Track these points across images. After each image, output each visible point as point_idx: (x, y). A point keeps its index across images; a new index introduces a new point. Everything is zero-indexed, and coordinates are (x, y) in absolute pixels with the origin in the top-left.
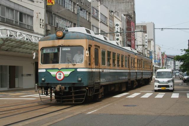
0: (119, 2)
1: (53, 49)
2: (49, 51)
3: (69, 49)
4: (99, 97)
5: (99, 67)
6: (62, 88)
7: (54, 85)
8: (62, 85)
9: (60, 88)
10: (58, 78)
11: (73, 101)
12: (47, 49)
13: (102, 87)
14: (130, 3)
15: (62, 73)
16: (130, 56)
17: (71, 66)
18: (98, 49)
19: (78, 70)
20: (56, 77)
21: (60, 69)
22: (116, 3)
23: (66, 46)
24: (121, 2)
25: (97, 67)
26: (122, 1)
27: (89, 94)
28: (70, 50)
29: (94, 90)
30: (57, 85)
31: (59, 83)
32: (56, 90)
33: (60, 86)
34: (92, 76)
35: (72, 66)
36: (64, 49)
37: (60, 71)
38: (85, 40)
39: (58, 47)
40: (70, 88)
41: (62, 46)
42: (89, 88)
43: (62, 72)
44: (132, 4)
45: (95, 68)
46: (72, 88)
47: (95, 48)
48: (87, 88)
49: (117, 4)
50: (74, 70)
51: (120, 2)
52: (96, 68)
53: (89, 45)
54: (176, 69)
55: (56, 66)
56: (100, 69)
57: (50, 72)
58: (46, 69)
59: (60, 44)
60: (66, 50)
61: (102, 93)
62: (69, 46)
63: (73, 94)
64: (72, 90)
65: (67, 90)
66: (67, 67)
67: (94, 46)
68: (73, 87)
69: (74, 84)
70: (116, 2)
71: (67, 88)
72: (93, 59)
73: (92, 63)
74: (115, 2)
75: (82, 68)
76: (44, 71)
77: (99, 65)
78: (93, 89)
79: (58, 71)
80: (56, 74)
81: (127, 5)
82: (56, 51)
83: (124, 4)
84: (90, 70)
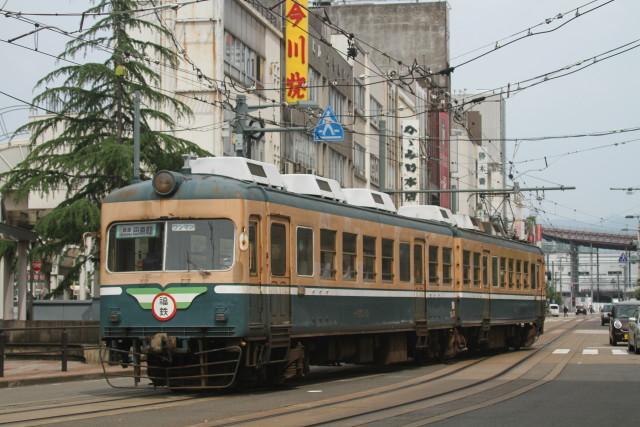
0: (389, 27)
1: (146, 226)
2: (132, 232)
3: (191, 228)
4: (289, 376)
5: (287, 281)
6: (170, 341)
7: (145, 334)
8: (169, 334)
9: (164, 343)
10: (158, 312)
11: (203, 383)
12: (127, 227)
13: (299, 343)
14: (431, 33)
15: (171, 298)
16: (424, 241)
17: (196, 278)
18: (284, 227)
19: (218, 290)
20: (152, 311)
21: (163, 286)
22: (376, 27)
23: (183, 219)
24: (396, 27)
25: (279, 280)
26: (402, 23)
27: (251, 363)
28: (193, 229)
29: (269, 352)
30: (155, 333)
31: (159, 328)
32: (151, 349)
33: (163, 338)
34: (262, 309)
35: (201, 277)
36: (178, 228)
37: (165, 292)
38: (238, 202)
39: (161, 223)
40: (193, 343)
41: (172, 219)
42: (252, 344)
43: (172, 295)
44: (443, 34)
45: (269, 285)
46: (200, 342)
47: (273, 225)
48: (244, 343)
49: (382, 32)
50: (204, 289)
51: (392, 24)
52: (275, 285)
53: (252, 216)
54: (580, 289)
55: (154, 276)
56: (290, 286)
57: (135, 296)
58: (124, 287)
59: (165, 213)
60: (184, 229)
61: (297, 361)
62: (190, 219)
63: (201, 361)
64: (200, 348)
65: (185, 349)
66: (184, 282)
67: (268, 219)
68: (203, 339)
69: (204, 330)
70: (379, 25)
71: (185, 344)
72: (263, 256)
73: (261, 269)
74: (372, 25)
75: (228, 284)
76: (118, 291)
77: (287, 275)
78: (265, 348)
79: (159, 291)
80: (151, 301)
81: (419, 40)
82: (154, 233)
83: (411, 33)
84: (255, 290)
